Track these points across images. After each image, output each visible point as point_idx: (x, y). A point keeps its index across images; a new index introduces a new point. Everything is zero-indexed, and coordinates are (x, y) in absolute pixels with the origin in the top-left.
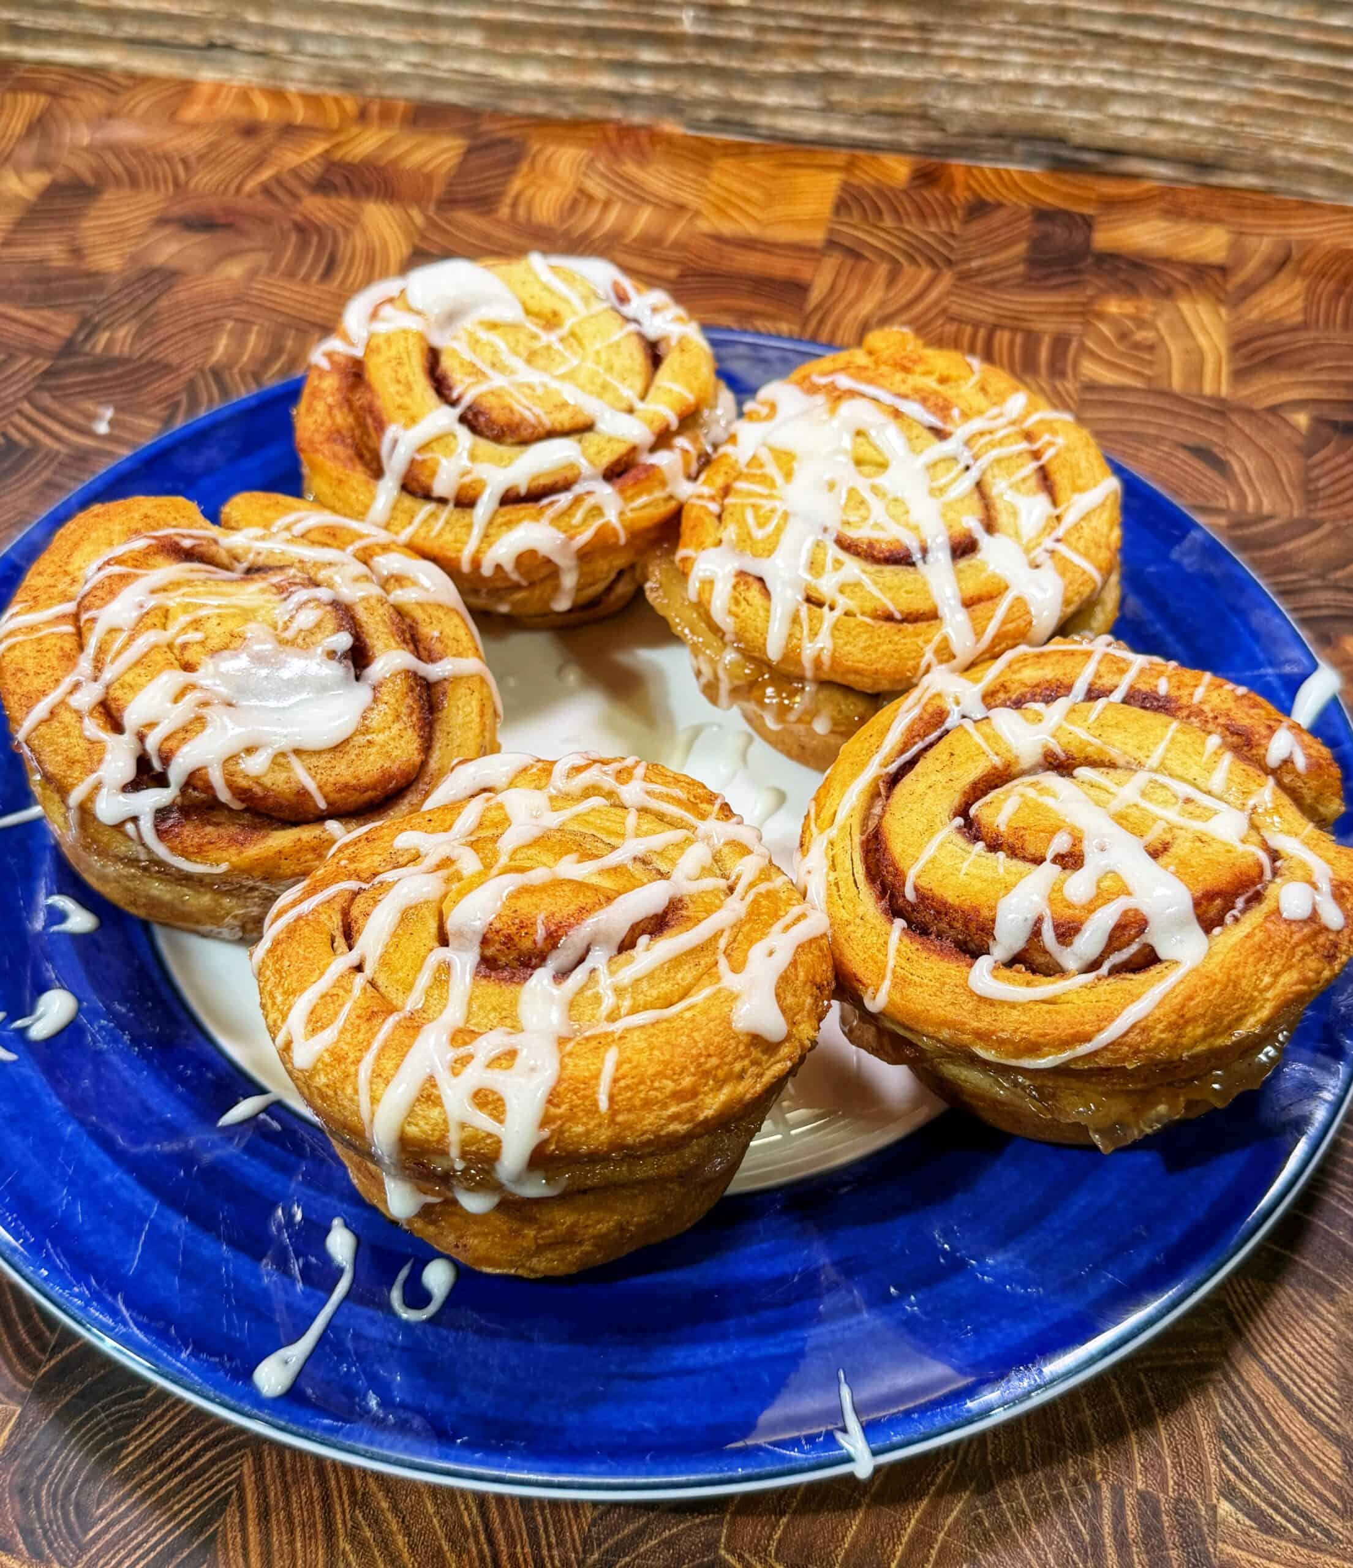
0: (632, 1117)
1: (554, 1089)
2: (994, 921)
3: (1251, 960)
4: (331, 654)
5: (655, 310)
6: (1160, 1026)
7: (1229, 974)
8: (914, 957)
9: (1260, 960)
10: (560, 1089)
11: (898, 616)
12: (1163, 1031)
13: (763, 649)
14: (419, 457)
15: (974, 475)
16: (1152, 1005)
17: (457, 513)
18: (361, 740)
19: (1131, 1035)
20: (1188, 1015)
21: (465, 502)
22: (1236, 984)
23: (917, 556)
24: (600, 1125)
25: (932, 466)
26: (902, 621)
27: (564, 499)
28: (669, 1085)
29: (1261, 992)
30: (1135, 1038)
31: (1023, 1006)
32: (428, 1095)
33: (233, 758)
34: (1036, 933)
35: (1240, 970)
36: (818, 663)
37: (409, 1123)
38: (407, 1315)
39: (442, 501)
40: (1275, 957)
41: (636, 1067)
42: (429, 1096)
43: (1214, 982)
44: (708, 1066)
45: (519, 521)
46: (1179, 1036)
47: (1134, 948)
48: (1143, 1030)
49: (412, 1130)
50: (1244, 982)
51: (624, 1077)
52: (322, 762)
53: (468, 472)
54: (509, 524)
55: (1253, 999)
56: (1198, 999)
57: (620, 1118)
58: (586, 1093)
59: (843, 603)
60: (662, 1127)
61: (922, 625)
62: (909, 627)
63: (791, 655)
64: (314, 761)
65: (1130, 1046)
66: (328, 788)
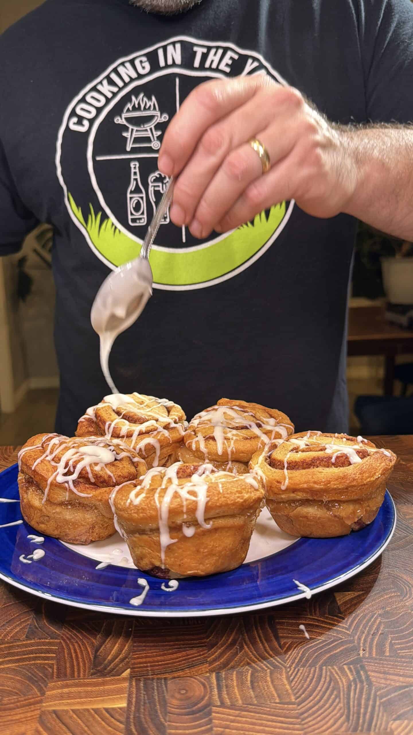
1: (208, 489)
10: (210, 489)
11: (249, 438)
13: (217, 452)
14: (115, 428)
17: (127, 439)
21: (129, 435)
23: (248, 427)
24: (221, 498)
32: (176, 495)
33: (92, 465)
36: (232, 452)
37: (171, 505)
39: (123, 437)
45: (144, 438)
46: (362, 476)
53: (129, 429)
54: (142, 439)
57: (225, 496)
59: (235, 438)
61: (255, 439)
62: (252, 440)
63: (225, 453)
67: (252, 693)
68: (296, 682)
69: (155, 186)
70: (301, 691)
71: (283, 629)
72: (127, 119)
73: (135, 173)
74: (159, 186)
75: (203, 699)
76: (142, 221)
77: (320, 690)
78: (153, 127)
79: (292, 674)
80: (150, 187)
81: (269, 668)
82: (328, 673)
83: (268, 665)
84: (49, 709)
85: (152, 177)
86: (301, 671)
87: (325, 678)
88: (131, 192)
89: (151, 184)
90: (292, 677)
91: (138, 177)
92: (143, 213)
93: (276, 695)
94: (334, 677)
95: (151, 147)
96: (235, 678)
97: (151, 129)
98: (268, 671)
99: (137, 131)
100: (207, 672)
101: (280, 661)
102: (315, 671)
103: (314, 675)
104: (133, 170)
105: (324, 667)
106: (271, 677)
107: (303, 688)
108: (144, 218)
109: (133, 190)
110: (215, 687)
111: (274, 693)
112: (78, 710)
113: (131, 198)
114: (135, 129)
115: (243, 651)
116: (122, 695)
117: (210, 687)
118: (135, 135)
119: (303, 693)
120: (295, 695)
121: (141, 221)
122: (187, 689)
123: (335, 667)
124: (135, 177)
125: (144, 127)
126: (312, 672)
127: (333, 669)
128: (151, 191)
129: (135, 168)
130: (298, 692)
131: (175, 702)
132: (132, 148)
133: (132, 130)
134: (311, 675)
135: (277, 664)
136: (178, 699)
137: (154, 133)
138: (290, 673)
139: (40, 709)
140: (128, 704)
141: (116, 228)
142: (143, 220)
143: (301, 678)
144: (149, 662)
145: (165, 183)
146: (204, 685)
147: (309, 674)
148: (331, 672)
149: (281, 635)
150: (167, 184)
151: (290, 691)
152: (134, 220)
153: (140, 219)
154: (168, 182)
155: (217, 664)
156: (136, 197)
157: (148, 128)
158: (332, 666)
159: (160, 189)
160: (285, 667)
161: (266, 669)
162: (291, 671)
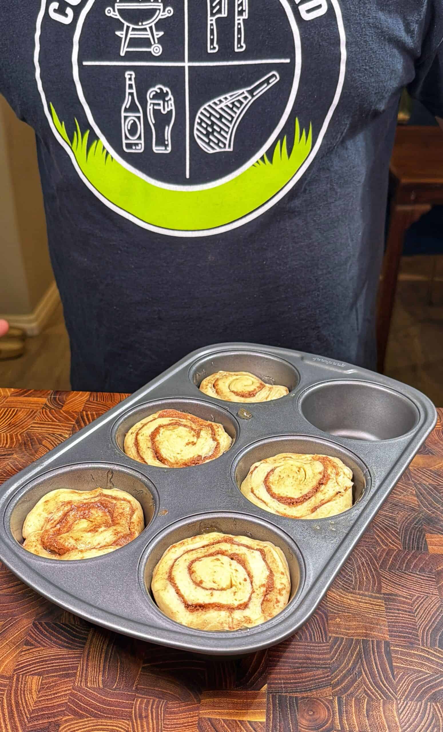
67: (367, 721)
68: (404, 715)
69: (154, 104)
70: (408, 724)
71: (397, 658)
72: (121, 12)
73: (131, 86)
74: (159, 104)
75: (327, 722)
76: (139, 147)
77: (424, 726)
78: (153, 24)
79: (401, 707)
80: (149, 104)
81: (382, 698)
82: (432, 710)
83: (382, 695)
84: (204, 716)
85: (151, 92)
86: (409, 705)
87: (429, 714)
88: (126, 110)
89: (149, 101)
90: (401, 710)
91: (134, 91)
92: (139, 138)
93: (386, 726)
94: (436, 714)
95: (150, 52)
96: (353, 706)
97: (151, 28)
98: (382, 700)
99: (134, 29)
100: (330, 695)
101: (392, 692)
102: (421, 706)
103: (420, 710)
104: (128, 82)
105: (429, 703)
106: (383, 708)
107: (409, 722)
108: (141, 144)
109: (128, 107)
110: (337, 711)
111: (385, 723)
112: (228, 720)
113: (126, 118)
114: (132, 26)
115: (361, 677)
116: (262, 710)
117: (333, 711)
118: (131, 34)
119: (409, 727)
120: (402, 728)
121: (137, 148)
122: (314, 710)
123: (438, 704)
124: (131, 91)
125: (142, 25)
126: (418, 706)
127: (437, 706)
128: (150, 109)
129: (130, 79)
130: (405, 725)
131: (304, 722)
132: (127, 52)
133: (128, 27)
134: (417, 710)
135: (389, 694)
136: (306, 720)
137: (155, 33)
138: (400, 705)
139: (198, 716)
140: (267, 720)
141: (107, 153)
142: (140, 145)
143: (408, 712)
144: (283, 679)
145: (167, 101)
146: (328, 708)
147: (415, 709)
148: (434, 709)
149: (395, 664)
150: (170, 102)
151: (398, 724)
152: (129, 146)
153: (136, 144)
154: (170, 99)
155: (339, 688)
156: (132, 116)
157: (147, 27)
158: (436, 703)
159: (161, 108)
160: (396, 699)
161: (380, 698)
162: (401, 703)
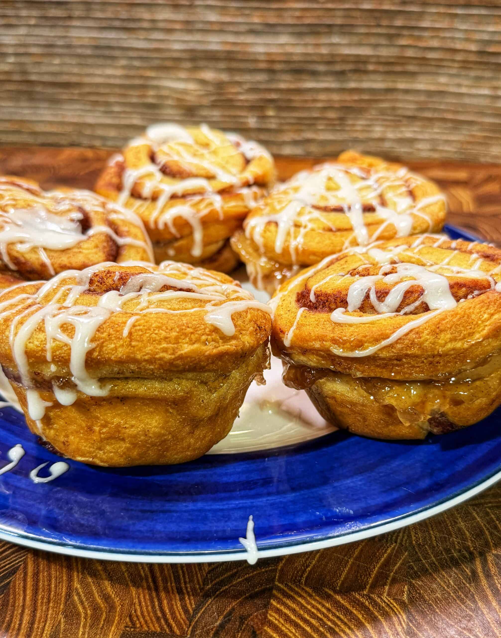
0: (140, 344)
1: (102, 325)
2: (347, 295)
3: (478, 306)
4: (72, 220)
5: (251, 149)
6: (426, 332)
7: (465, 312)
8: (307, 315)
9: (482, 307)
10: (104, 326)
11: (334, 229)
12: (428, 335)
13: (274, 248)
14: (139, 181)
15: (379, 191)
16: (423, 322)
17: (151, 203)
18: (76, 250)
19: (411, 334)
20: (441, 328)
21: (154, 198)
22: (469, 317)
23: (346, 209)
24: (122, 346)
25: (361, 189)
26: (335, 232)
27: (197, 198)
28: (163, 334)
29: (483, 322)
30: (412, 336)
31: (358, 326)
33: (13, 244)
34: (367, 297)
35: (471, 310)
36: (296, 249)
37: (30, 343)
38: (37, 480)
39: (146, 199)
40: (491, 306)
41: (147, 322)
42: (41, 328)
43: (457, 314)
44: (186, 331)
45: (177, 205)
46: (437, 338)
47: (417, 303)
48: (417, 333)
49: (31, 346)
50: (473, 316)
51: (139, 326)
52: (55, 255)
53: (157, 185)
55: (478, 325)
56: (447, 320)
57: (133, 343)
58: (118, 329)
59: (310, 226)
60: (157, 353)
61: (345, 233)
62: (338, 233)
63: (286, 251)
64: (52, 254)
65: (409, 340)
66: (56, 266)
